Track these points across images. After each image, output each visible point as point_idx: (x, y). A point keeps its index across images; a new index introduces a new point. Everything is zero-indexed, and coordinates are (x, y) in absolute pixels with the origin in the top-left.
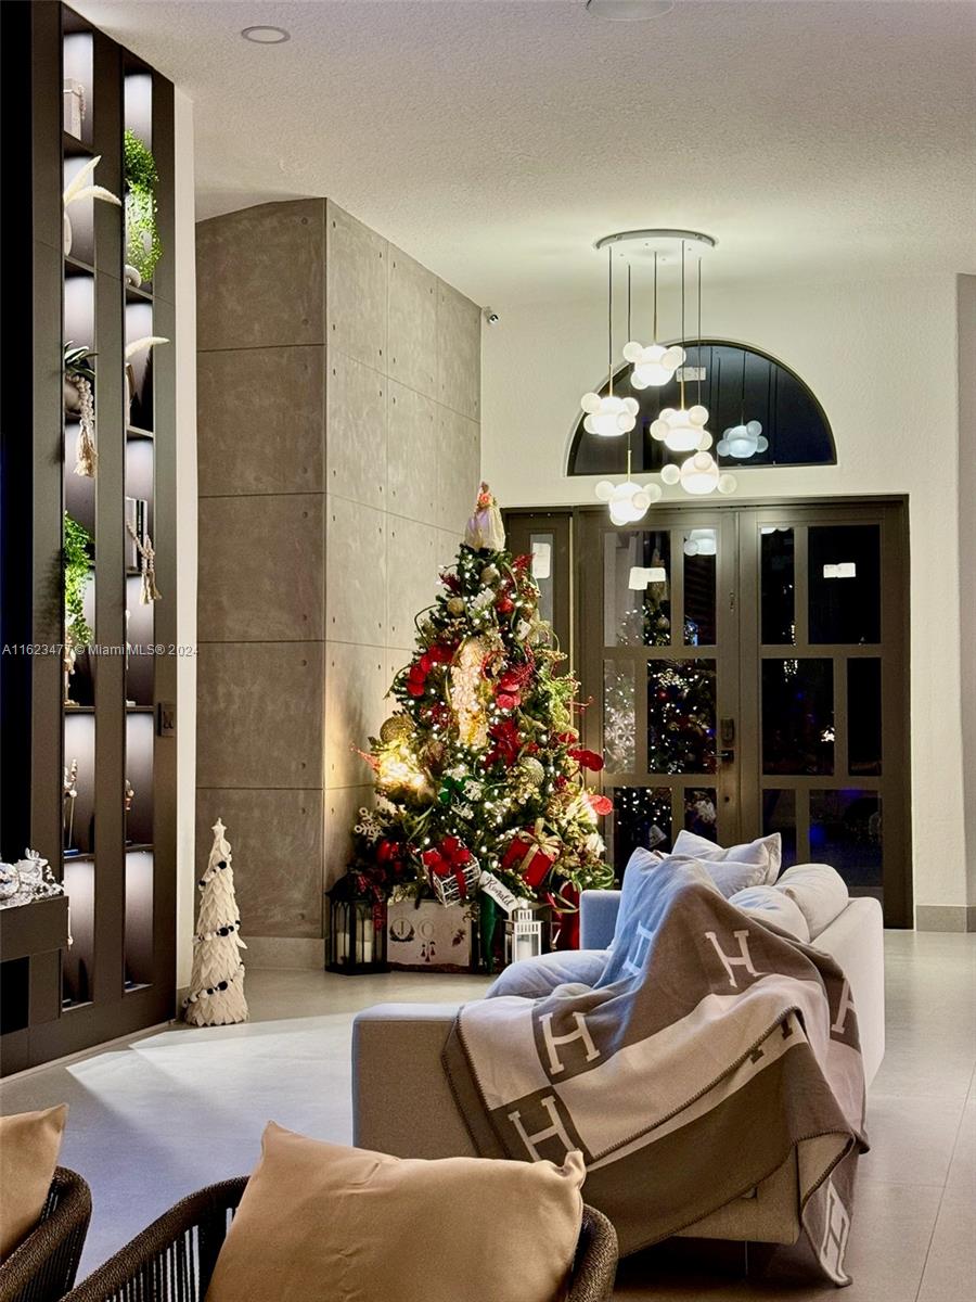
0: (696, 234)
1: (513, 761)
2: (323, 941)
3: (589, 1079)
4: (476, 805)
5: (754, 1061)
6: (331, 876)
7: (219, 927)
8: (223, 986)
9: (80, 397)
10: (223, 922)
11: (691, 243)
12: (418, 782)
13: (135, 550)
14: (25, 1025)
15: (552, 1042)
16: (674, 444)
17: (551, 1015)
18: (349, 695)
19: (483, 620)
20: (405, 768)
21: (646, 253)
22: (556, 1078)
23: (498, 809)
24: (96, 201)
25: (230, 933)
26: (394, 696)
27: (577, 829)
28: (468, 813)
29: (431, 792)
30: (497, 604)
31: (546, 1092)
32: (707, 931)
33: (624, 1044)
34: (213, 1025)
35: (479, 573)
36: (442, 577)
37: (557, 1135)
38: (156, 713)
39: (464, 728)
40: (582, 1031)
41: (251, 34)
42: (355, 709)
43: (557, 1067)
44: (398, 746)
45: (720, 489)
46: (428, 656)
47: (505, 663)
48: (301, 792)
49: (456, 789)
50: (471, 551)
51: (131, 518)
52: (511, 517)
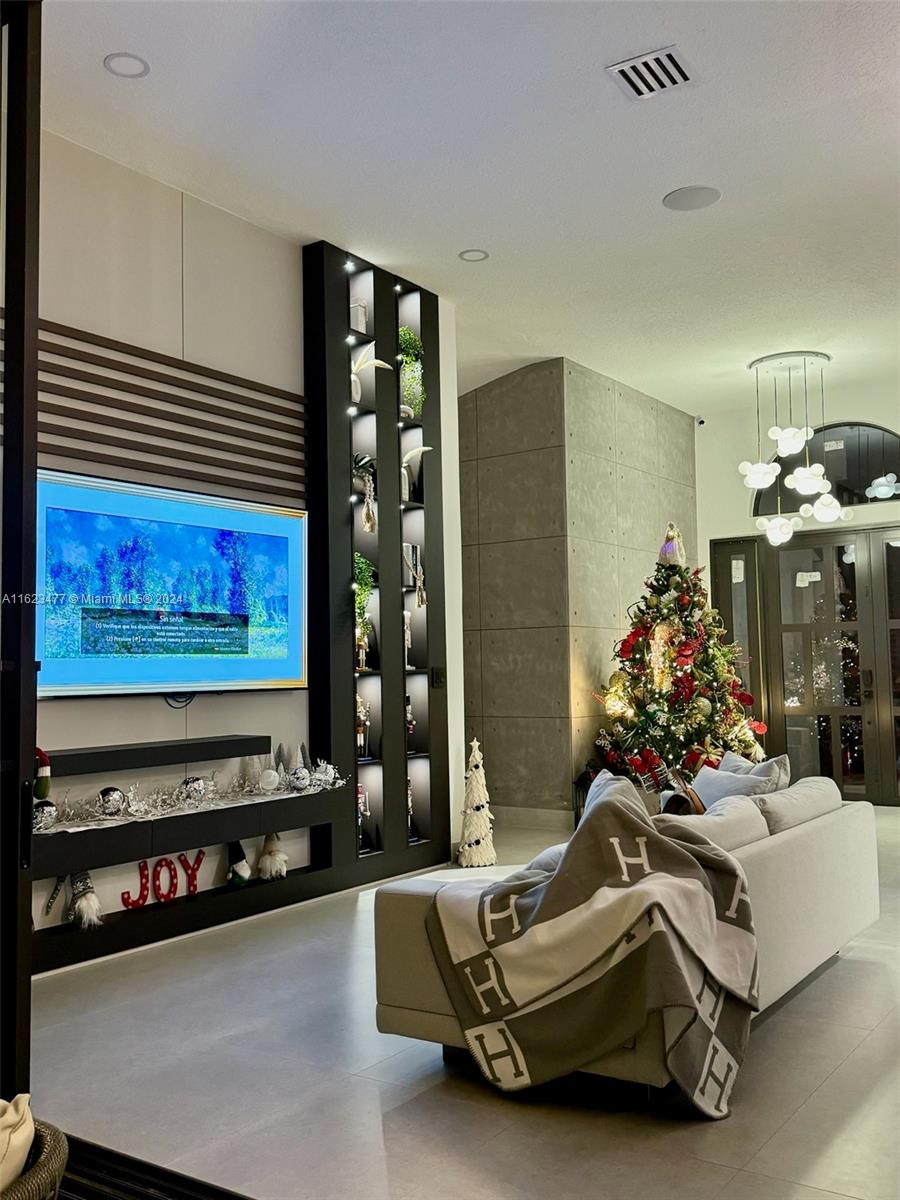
0: (813, 353)
1: (689, 699)
2: (573, 813)
3: (510, 948)
4: (666, 728)
5: (628, 942)
6: (577, 771)
7: (475, 805)
8: (478, 842)
9: (365, 486)
10: (477, 803)
11: (810, 359)
12: (630, 713)
13: (411, 577)
14: (330, 866)
15: (489, 917)
16: (804, 490)
17: (492, 896)
18: (589, 659)
19: (669, 609)
20: (621, 704)
21: (783, 369)
22: (492, 945)
23: (680, 731)
24: (377, 368)
25: (482, 809)
26: (618, 659)
27: (737, 744)
28: (658, 733)
29: (636, 720)
30: (678, 600)
31: (487, 955)
32: (611, 837)
33: (536, 922)
34: (472, 866)
35: (667, 580)
36: (646, 584)
37: (493, 987)
38: (430, 673)
39: (657, 679)
40: (512, 911)
41: (466, 256)
42: (595, 668)
43: (491, 937)
44: (616, 691)
45: (842, 517)
46: (635, 635)
47: (684, 637)
48: (558, 720)
49: (651, 719)
50: (663, 567)
51: (408, 555)
52: (715, 545)
